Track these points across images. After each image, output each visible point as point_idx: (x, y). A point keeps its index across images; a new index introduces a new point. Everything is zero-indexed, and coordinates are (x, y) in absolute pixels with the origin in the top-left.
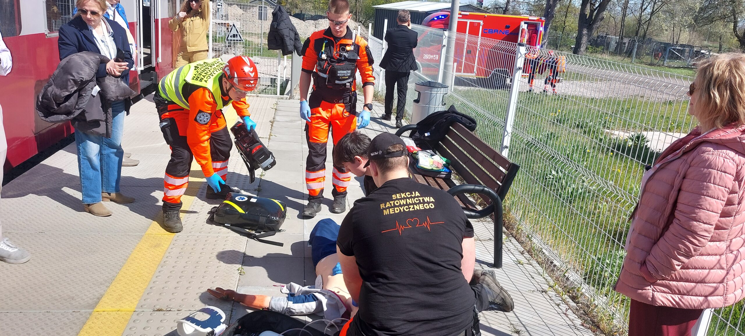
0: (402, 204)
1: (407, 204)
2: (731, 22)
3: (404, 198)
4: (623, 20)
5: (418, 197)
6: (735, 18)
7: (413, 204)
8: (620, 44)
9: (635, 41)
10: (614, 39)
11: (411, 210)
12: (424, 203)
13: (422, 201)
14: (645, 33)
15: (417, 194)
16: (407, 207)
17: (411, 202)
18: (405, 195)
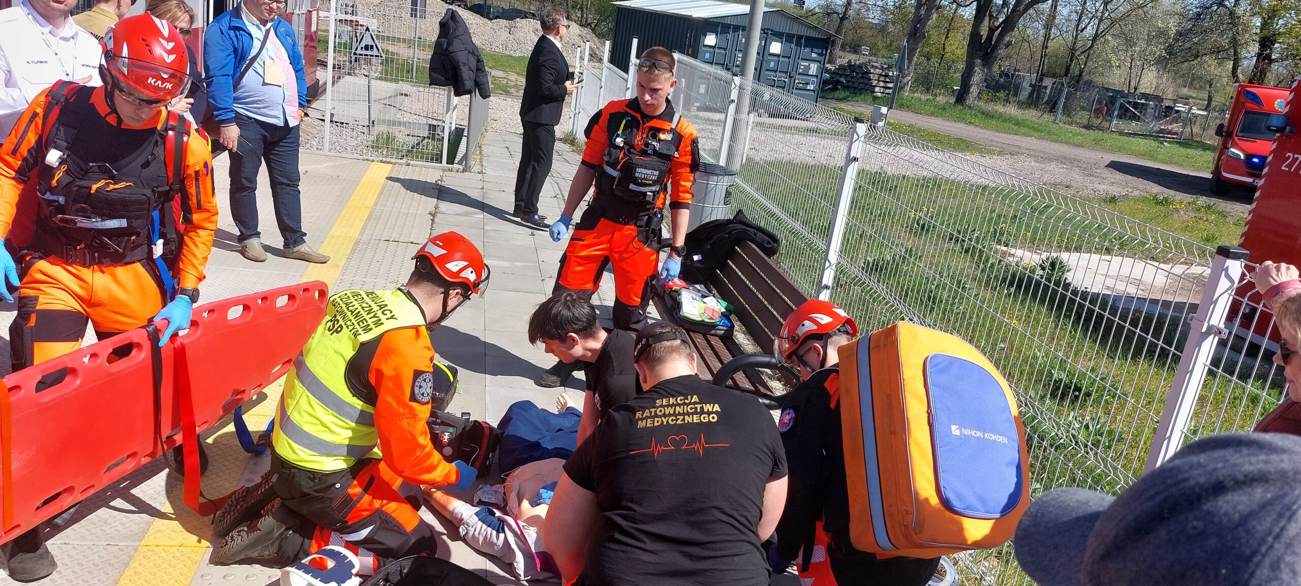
0: (667, 413)
1: (674, 414)
2: (1230, 59)
3: (673, 405)
4: (1045, 47)
5: (695, 403)
6: (1236, 53)
7: (684, 414)
8: (1037, 88)
9: (1063, 85)
10: (1027, 79)
11: (678, 422)
12: (702, 412)
13: (699, 411)
14: (1081, 71)
15: (695, 398)
16: (674, 418)
17: (681, 412)
18: (676, 400)
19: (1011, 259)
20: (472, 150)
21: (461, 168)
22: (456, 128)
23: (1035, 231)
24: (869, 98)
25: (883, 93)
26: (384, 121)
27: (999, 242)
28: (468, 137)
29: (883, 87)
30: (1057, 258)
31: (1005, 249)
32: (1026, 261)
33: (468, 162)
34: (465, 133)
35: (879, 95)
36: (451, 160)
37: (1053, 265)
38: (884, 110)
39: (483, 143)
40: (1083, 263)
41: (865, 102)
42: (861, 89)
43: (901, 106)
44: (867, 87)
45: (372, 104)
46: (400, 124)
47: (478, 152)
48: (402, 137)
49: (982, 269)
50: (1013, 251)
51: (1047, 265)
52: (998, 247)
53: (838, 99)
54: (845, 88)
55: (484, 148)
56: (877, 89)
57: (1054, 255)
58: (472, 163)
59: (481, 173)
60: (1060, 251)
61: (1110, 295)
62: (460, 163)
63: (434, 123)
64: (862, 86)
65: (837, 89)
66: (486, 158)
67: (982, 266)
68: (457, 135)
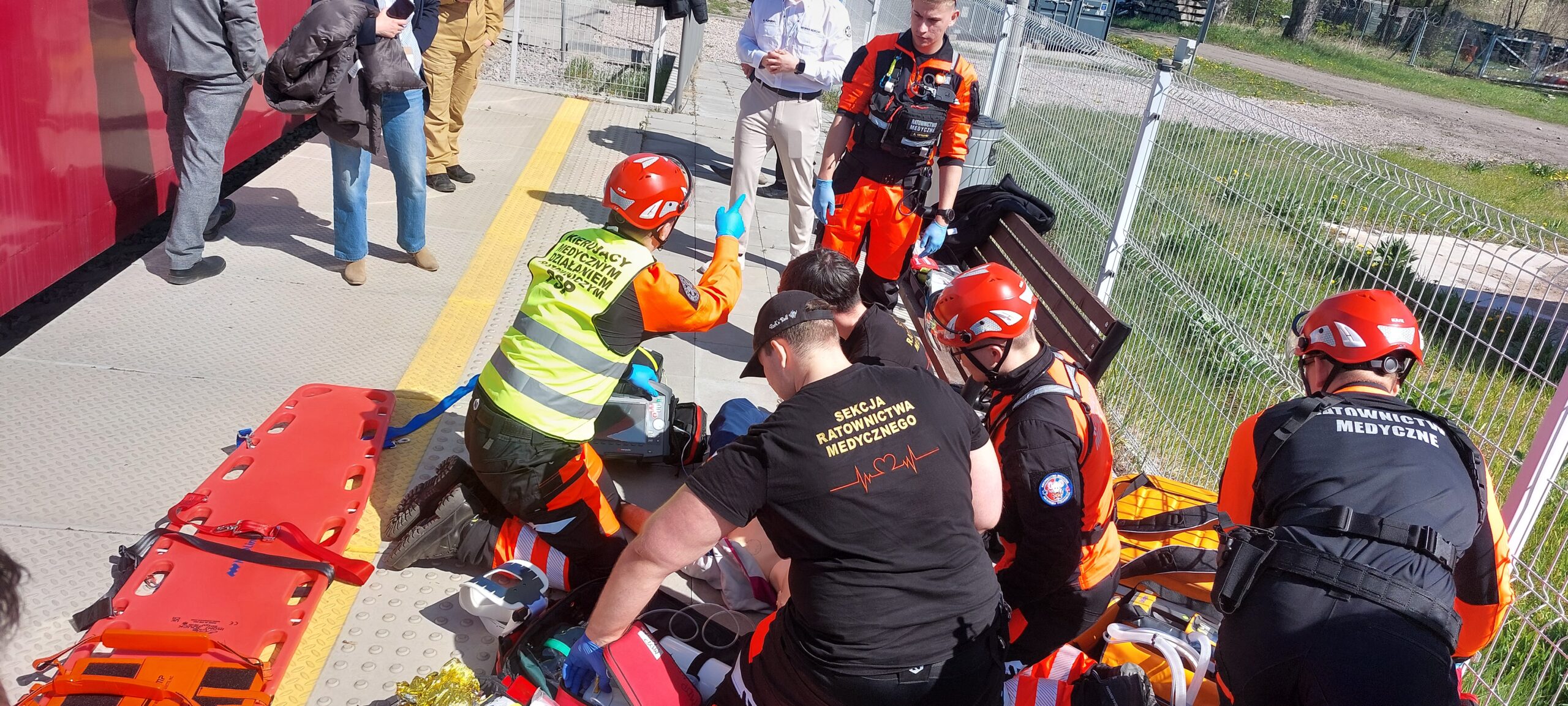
18: (858, 408)
19: (1342, 240)
20: (683, 85)
21: (670, 107)
22: (664, 55)
23: (1375, 207)
24: (1173, 28)
25: (1191, 21)
26: (581, 45)
27: (1329, 218)
28: (679, 69)
29: (1192, 14)
30: (1401, 241)
31: (1335, 226)
32: (1360, 245)
33: (679, 101)
34: (676, 64)
35: (1187, 24)
36: (658, 99)
37: (1395, 249)
38: (1192, 44)
39: (696, 76)
40: (1432, 248)
41: (1169, 33)
42: (1163, 16)
43: (1213, 39)
44: (1172, 14)
45: (566, 23)
46: (599, 48)
47: (690, 88)
48: (601, 66)
49: (1305, 252)
50: (1345, 230)
51: (1387, 249)
52: (1327, 224)
53: (1135, 29)
54: (1145, 13)
55: (697, 82)
56: (1183, 17)
57: (1398, 237)
58: (684, 101)
59: (693, 114)
60: (1405, 232)
61: (1462, 290)
62: (669, 101)
63: (640, 48)
64: (1165, 12)
65: (1134, 15)
66: (699, 95)
67: (1304, 247)
68: (667, 64)
